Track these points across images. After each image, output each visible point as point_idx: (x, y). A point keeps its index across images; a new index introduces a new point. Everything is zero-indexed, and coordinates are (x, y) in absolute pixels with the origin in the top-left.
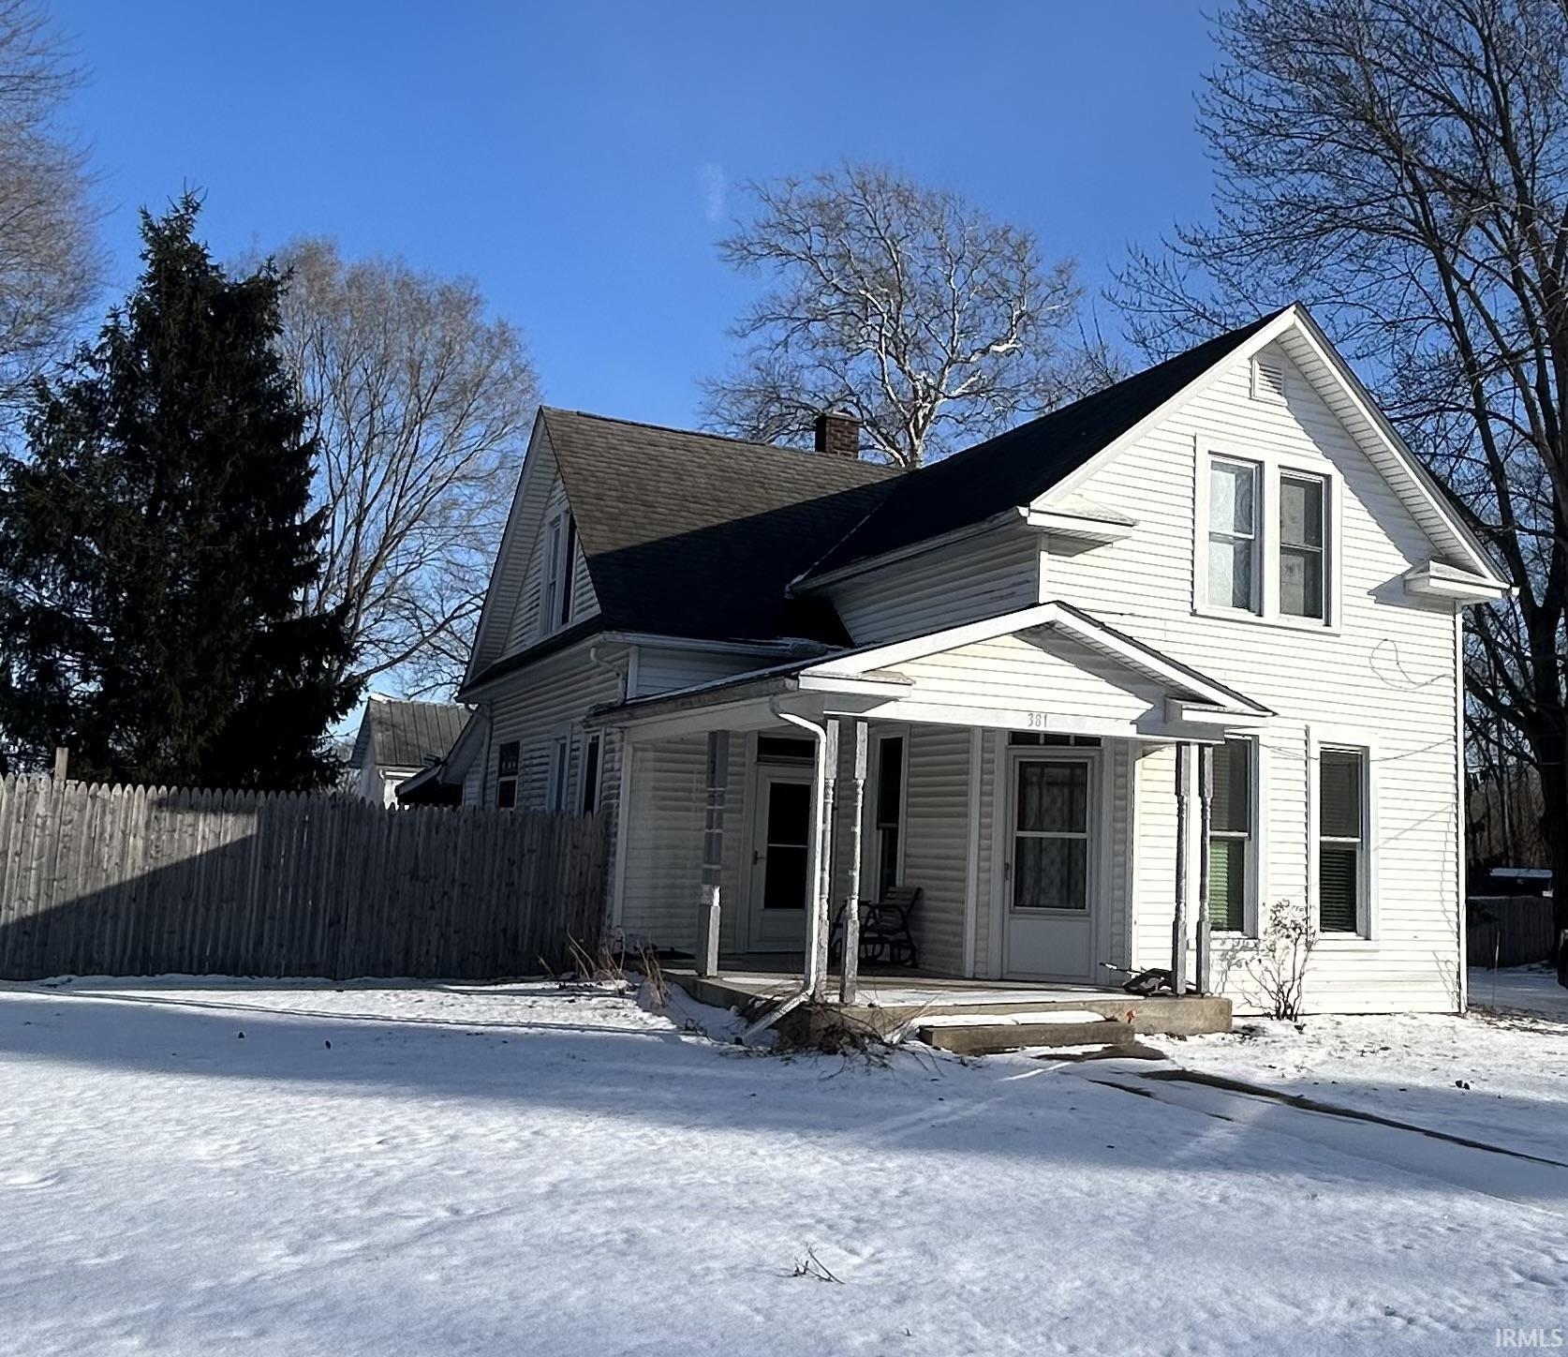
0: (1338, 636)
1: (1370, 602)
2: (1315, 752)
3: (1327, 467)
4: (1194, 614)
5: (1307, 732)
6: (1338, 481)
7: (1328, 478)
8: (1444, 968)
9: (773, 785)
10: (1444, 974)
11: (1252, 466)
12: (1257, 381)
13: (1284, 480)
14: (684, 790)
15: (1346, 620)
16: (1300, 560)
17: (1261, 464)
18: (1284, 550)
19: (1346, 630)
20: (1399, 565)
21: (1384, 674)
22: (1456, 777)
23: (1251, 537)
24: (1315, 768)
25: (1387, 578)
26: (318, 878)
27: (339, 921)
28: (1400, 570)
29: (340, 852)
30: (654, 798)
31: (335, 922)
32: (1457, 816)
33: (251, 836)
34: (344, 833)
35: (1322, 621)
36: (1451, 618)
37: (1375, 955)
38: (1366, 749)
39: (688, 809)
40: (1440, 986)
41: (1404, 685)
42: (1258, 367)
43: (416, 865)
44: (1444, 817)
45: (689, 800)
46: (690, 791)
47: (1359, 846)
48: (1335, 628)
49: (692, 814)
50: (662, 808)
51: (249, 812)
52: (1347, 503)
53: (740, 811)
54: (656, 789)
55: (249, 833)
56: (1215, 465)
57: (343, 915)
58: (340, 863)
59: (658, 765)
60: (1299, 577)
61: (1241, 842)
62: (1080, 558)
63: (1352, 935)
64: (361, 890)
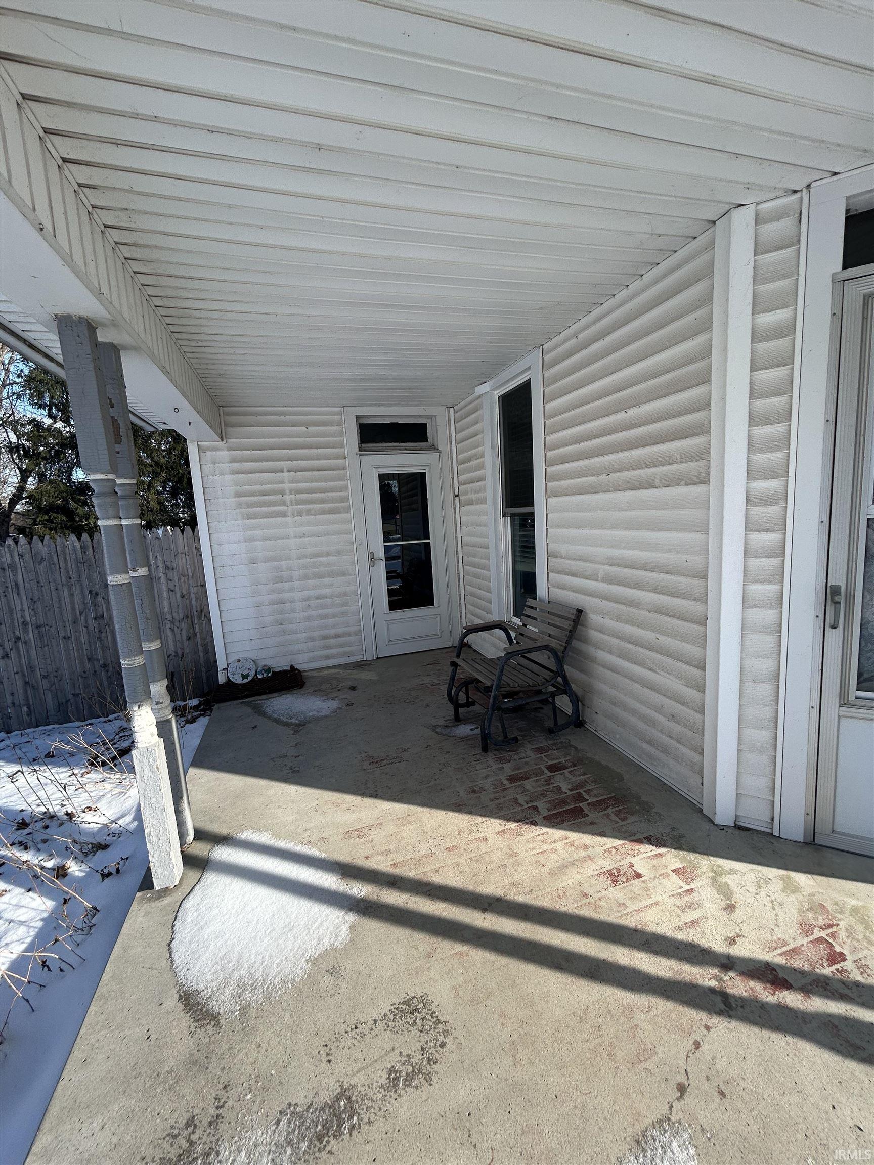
9: (380, 476)
30: (239, 505)
39: (284, 515)
45: (283, 503)
46: (282, 493)
49: (289, 520)
50: (249, 518)
53: (347, 510)
54: (238, 494)
59: (236, 466)
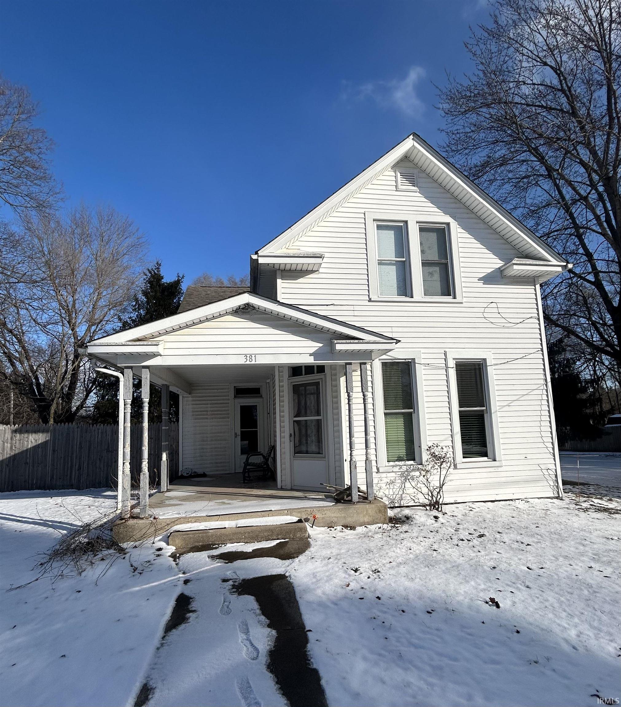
0: (461, 303)
1: (481, 284)
2: (452, 364)
3: (447, 219)
4: (370, 300)
5: (445, 354)
6: (454, 225)
7: (448, 224)
8: (546, 473)
9: (241, 406)
10: (547, 476)
11: (402, 224)
12: (399, 181)
13: (421, 230)
14: (204, 411)
15: (464, 294)
16: (437, 269)
17: (406, 222)
18: (425, 264)
19: (465, 300)
20: (496, 263)
21: (492, 320)
22: (544, 370)
23: (404, 259)
24: (453, 374)
25: (490, 271)
26: (72, 454)
27: (80, 469)
28: (498, 266)
29: (80, 443)
30: (193, 415)
31: (80, 468)
32: (547, 391)
33: (48, 440)
34: (81, 437)
35: (451, 297)
36: (533, 287)
37: (500, 469)
38: (485, 360)
39: (207, 419)
40: (545, 483)
41: (505, 325)
42: (399, 174)
43: (108, 446)
44: (540, 392)
45: (207, 415)
46: (207, 411)
47: (485, 412)
48: (458, 299)
49: (209, 420)
50: (196, 419)
51: (47, 432)
52: (459, 235)
53: (228, 418)
54: (193, 412)
55: (47, 439)
56: (379, 227)
57: (82, 467)
58: (81, 448)
59: (194, 402)
60: (437, 277)
61: (410, 414)
62: (301, 280)
63: (485, 459)
64: (88, 457)
